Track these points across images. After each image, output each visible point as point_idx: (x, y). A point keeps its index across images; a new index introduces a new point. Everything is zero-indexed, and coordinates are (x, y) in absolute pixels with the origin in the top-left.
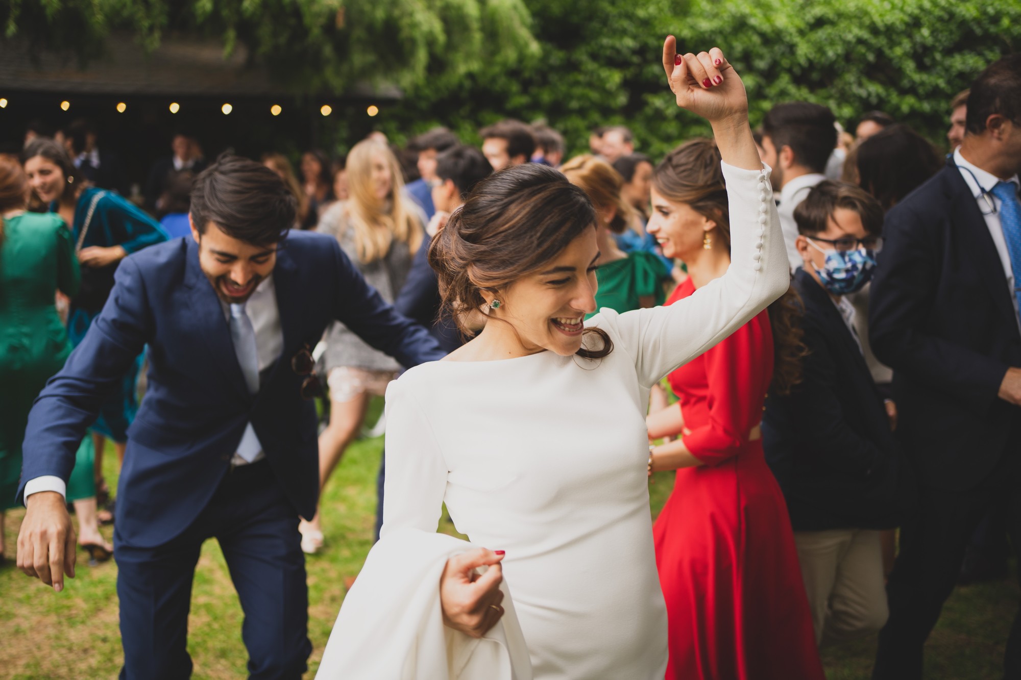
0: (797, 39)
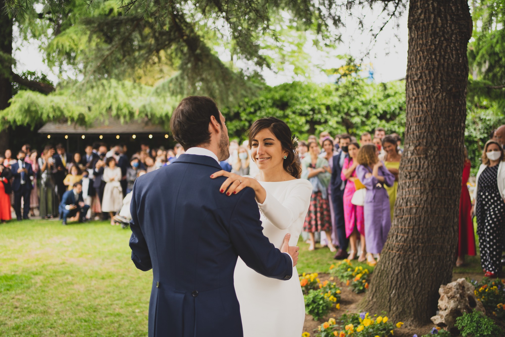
0: (377, 103)
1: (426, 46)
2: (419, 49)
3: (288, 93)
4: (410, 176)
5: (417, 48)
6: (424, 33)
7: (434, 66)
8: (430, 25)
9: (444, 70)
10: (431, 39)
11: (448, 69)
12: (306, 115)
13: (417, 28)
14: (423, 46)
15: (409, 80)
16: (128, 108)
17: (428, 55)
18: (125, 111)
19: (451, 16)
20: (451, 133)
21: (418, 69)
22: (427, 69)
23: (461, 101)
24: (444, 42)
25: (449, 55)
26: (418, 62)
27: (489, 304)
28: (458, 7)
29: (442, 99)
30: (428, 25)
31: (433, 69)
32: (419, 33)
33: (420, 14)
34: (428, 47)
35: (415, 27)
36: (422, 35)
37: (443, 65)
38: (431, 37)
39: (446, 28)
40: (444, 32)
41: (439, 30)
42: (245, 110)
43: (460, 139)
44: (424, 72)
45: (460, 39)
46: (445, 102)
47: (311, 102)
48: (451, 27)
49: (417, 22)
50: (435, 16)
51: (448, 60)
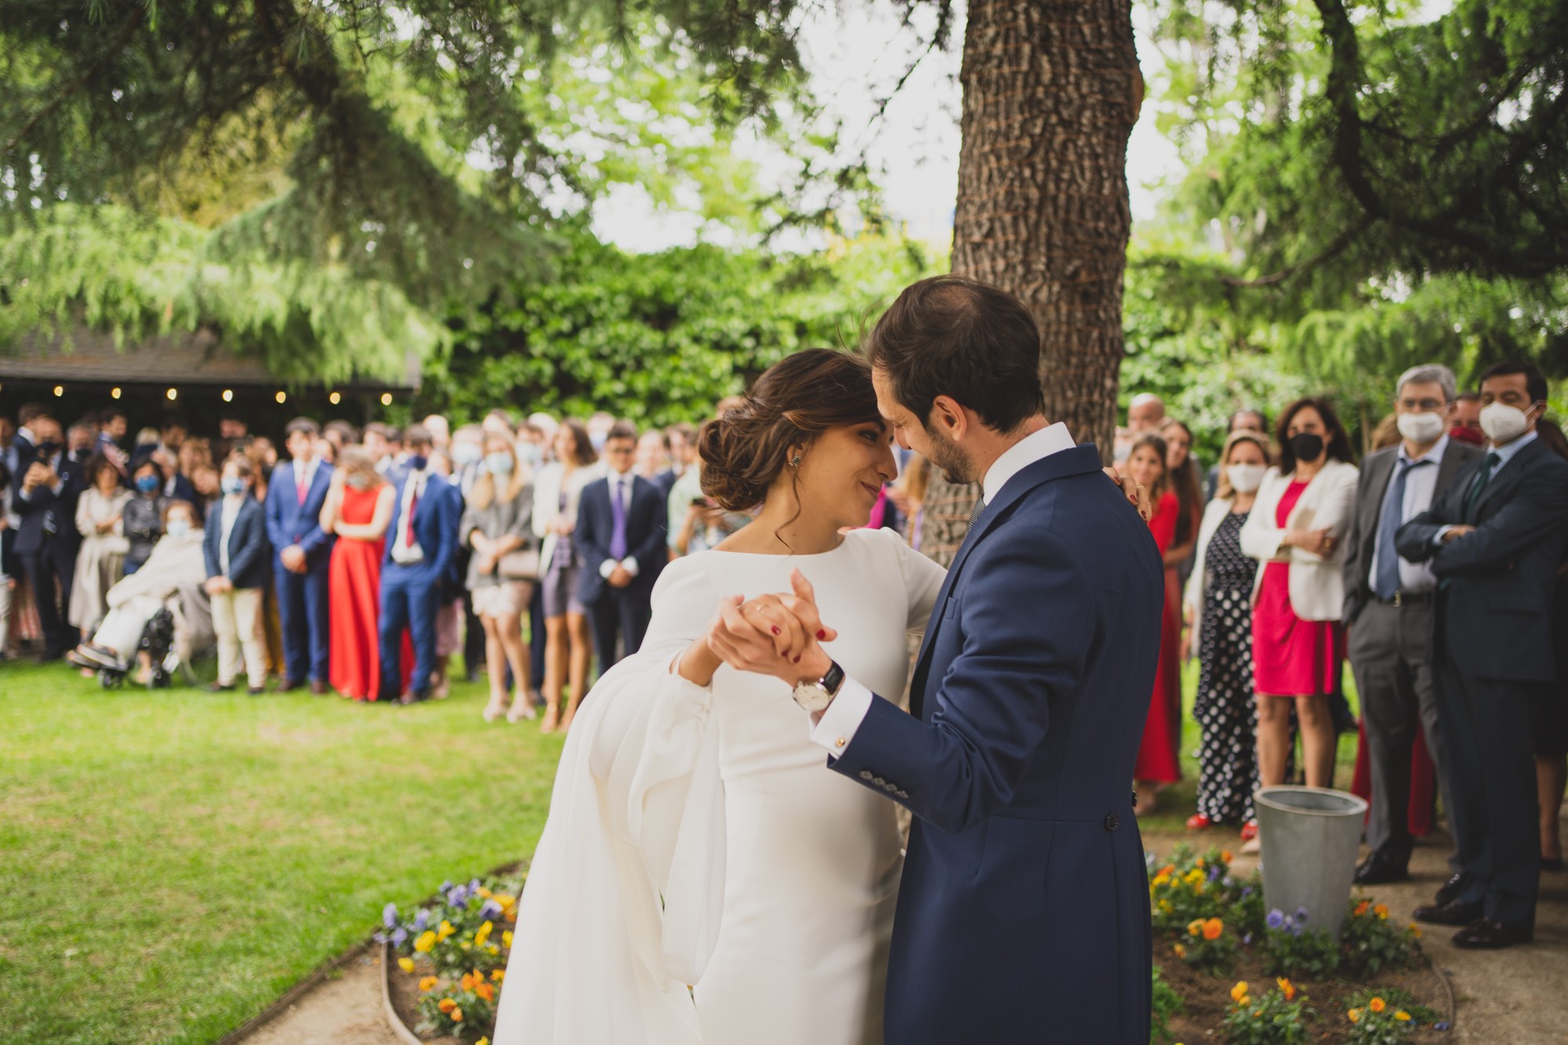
1: (1008, 139)
2: (987, 148)
3: (680, 279)
4: (950, 533)
5: (983, 144)
6: (1002, 98)
7: (1027, 200)
8: (1020, 78)
9: (1056, 213)
10: (1019, 118)
11: (1068, 211)
12: (734, 348)
13: (984, 83)
14: (1001, 139)
15: (960, 242)
16: (138, 298)
17: (1010, 167)
18: (130, 307)
19: (1078, 54)
20: (1072, 406)
21: (982, 207)
22: (1008, 209)
23: (1105, 311)
24: (1059, 130)
25: (1072, 172)
26: (984, 187)
27: (1175, 924)
28: (1099, 27)
29: (1049, 301)
30: (1015, 74)
31: (1026, 209)
32: (990, 98)
33: (993, 42)
34: (1012, 143)
35: (980, 80)
36: (997, 104)
37: (1055, 199)
38: (1022, 112)
39: (1063, 88)
40: (1058, 102)
41: (1046, 93)
42: (542, 323)
43: (1100, 425)
44: (1001, 219)
45: (1106, 124)
46: (1058, 310)
47: (750, 311)
48: (1078, 86)
49: (984, 63)
50: (1033, 51)
51: (1069, 186)
